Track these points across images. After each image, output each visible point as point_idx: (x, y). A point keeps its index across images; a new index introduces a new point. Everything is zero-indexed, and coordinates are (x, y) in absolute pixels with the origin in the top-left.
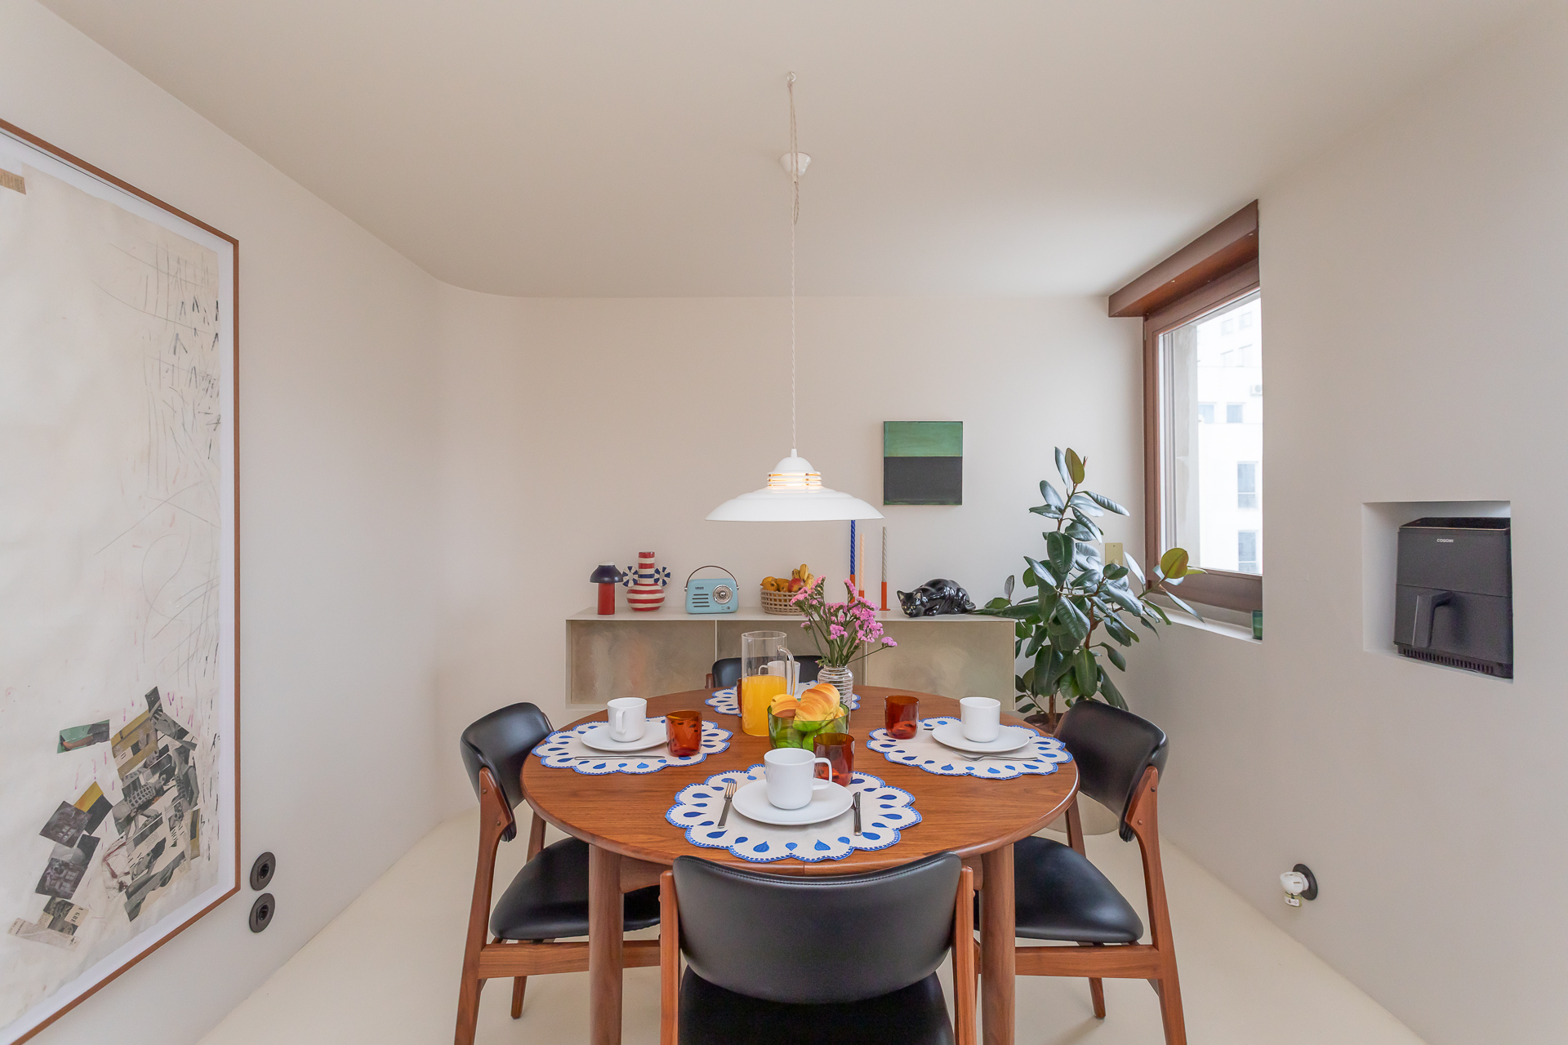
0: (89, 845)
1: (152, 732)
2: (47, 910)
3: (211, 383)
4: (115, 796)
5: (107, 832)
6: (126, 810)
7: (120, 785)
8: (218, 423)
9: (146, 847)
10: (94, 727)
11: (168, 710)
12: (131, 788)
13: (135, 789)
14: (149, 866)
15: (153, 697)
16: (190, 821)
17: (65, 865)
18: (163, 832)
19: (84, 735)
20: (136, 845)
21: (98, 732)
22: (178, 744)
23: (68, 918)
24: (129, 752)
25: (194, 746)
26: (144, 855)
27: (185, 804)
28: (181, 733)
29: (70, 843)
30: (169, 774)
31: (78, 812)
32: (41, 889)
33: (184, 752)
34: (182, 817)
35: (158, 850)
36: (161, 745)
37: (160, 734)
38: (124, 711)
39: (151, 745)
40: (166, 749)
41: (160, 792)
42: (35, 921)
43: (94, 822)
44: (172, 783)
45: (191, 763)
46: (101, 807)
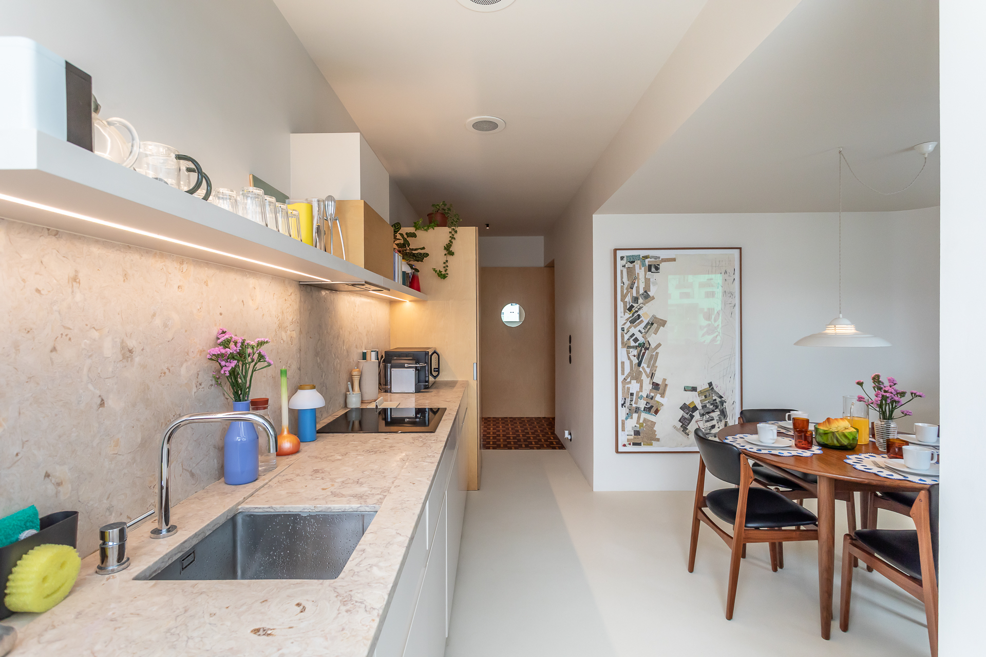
0: (692, 417)
1: (711, 394)
2: (681, 426)
3: (732, 294)
4: (699, 407)
5: (697, 415)
6: (702, 412)
7: (701, 405)
8: (735, 306)
9: (709, 424)
10: (693, 387)
11: (715, 388)
12: (704, 407)
13: (705, 407)
14: (710, 430)
15: (710, 384)
16: (724, 424)
17: (685, 418)
18: (714, 422)
19: (690, 389)
20: (706, 422)
21: (694, 389)
22: (720, 400)
23: (687, 431)
24: (704, 397)
25: (726, 402)
26: (709, 426)
27: (722, 418)
28: (721, 397)
29: (687, 414)
30: (717, 407)
31: (689, 407)
32: (680, 421)
33: (722, 403)
34: (721, 421)
35: (713, 427)
36: (714, 398)
37: (713, 395)
38: (703, 386)
39: (711, 397)
40: (715, 400)
41: (713, 411)
42: (679, 428)
43: (693, 412)
44: (717, 410)
45: (724, 407)
46: (695, 409)
